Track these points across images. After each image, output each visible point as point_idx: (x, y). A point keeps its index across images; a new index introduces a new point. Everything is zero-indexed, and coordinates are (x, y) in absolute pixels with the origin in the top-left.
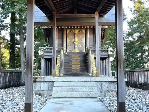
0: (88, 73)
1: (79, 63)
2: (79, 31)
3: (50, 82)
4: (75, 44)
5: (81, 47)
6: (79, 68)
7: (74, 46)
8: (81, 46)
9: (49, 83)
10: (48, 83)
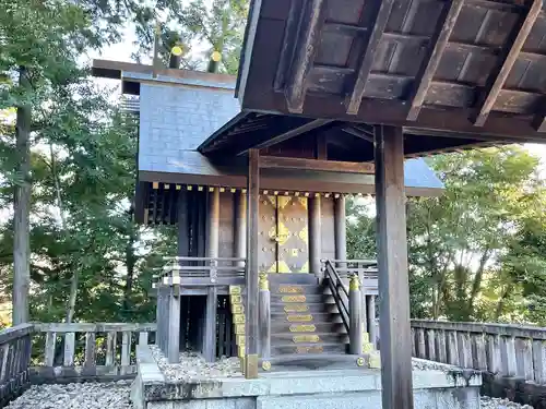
0: (354, 357)
1: (309, 317)
2: (291, 203)
3: (243, 397)
4: (277, 245)
5: (295, 255)
6: (315, 337)
7: (274, 250)
8: (294, 252)
9: (238, 403)
10: (231, 402)
